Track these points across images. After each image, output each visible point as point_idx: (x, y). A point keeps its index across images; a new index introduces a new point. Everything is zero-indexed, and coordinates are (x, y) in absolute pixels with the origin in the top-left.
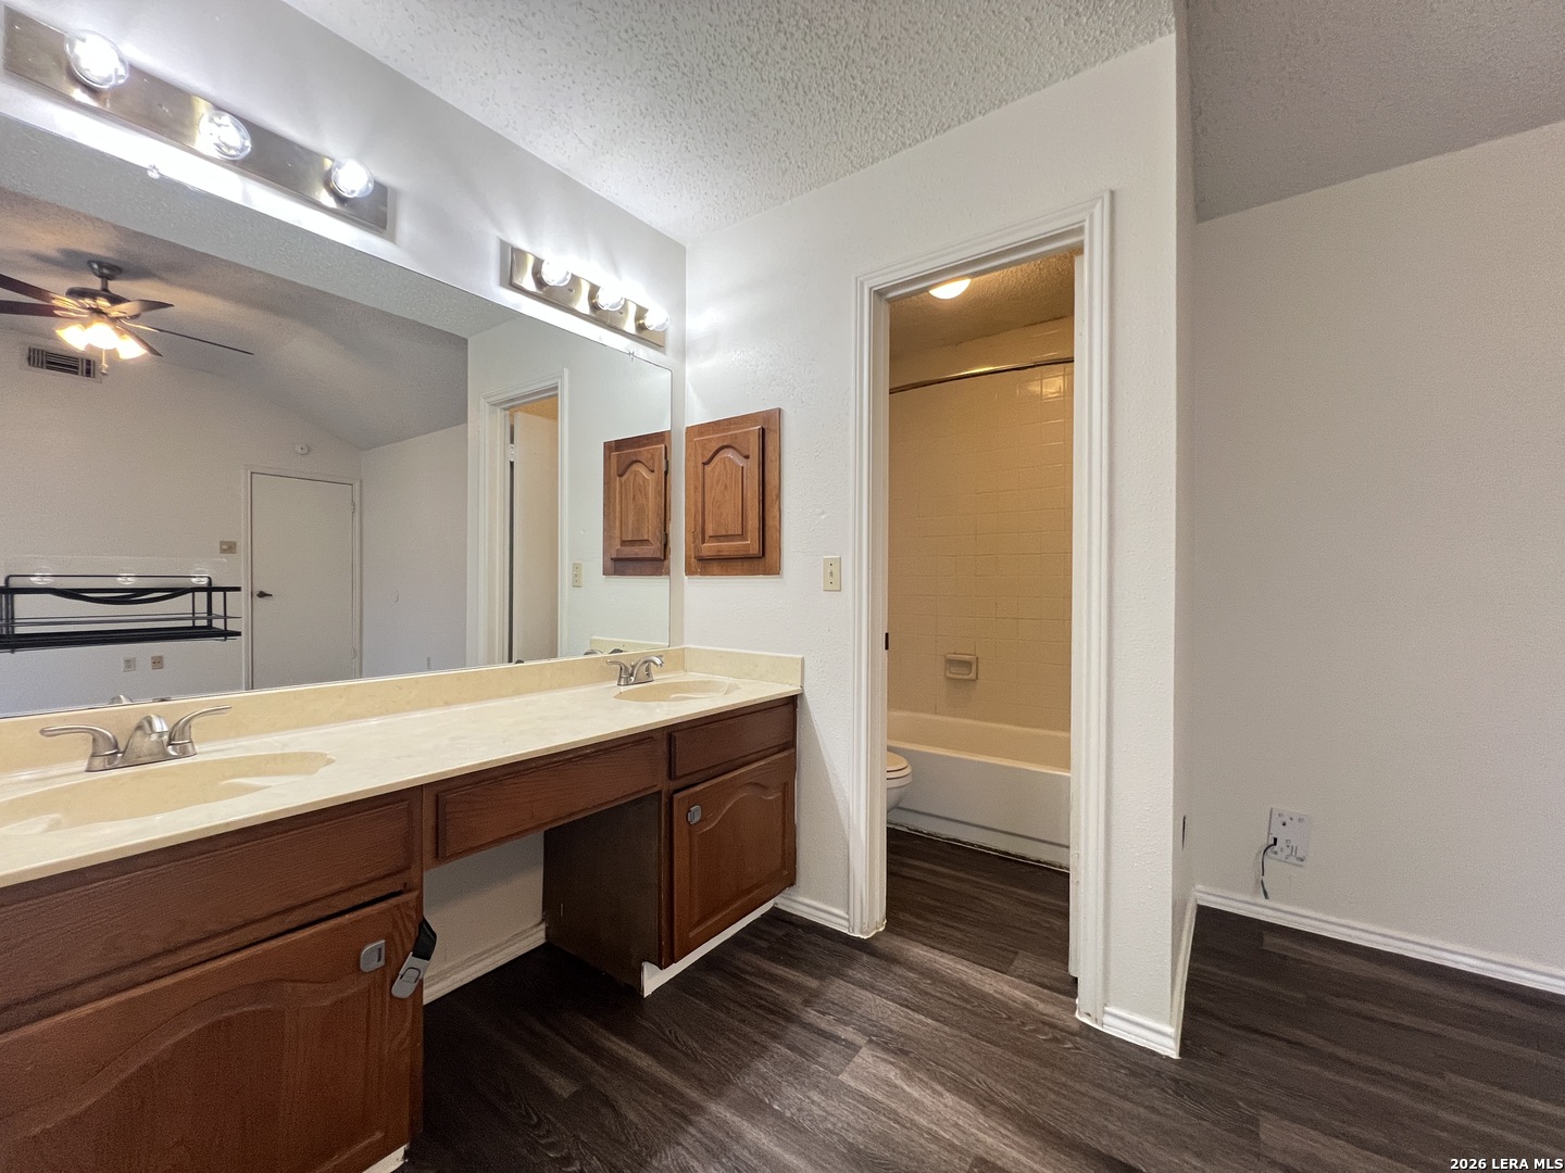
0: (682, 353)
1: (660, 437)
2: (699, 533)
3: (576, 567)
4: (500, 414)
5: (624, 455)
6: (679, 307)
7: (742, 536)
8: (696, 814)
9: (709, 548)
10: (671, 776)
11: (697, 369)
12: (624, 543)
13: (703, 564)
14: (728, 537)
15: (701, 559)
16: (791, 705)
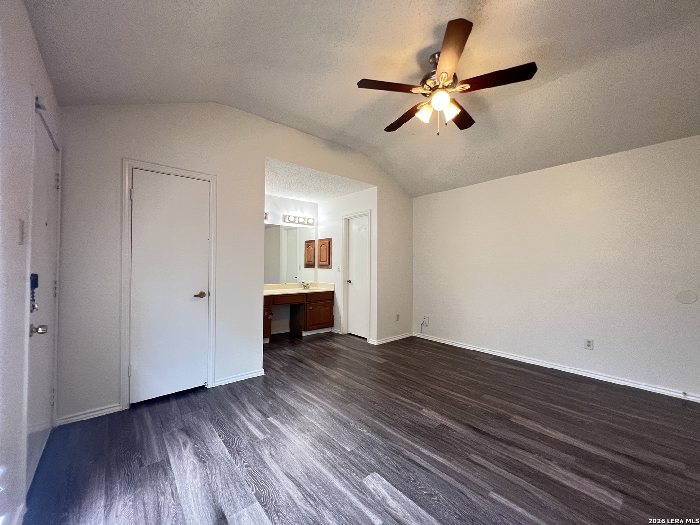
0: (317, 224)
1: (314, 241)
2: (320, 261)
3: (300, 266)
4: (286, 231)
5: (309, 243)
6: (317, 216)
7: (326, 261)
8: (311, 308)
9: (321, 263)
10: (307, 301)
11: (320, 228)
12: (308, 262)
13: (320, 266)
14: (324, 262)
15: (320, 265)
16: (333, 293)
